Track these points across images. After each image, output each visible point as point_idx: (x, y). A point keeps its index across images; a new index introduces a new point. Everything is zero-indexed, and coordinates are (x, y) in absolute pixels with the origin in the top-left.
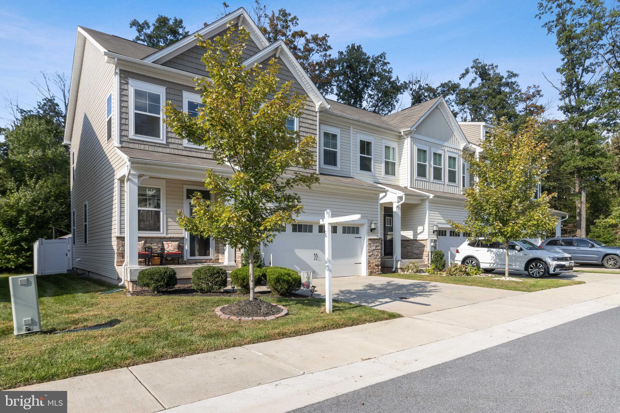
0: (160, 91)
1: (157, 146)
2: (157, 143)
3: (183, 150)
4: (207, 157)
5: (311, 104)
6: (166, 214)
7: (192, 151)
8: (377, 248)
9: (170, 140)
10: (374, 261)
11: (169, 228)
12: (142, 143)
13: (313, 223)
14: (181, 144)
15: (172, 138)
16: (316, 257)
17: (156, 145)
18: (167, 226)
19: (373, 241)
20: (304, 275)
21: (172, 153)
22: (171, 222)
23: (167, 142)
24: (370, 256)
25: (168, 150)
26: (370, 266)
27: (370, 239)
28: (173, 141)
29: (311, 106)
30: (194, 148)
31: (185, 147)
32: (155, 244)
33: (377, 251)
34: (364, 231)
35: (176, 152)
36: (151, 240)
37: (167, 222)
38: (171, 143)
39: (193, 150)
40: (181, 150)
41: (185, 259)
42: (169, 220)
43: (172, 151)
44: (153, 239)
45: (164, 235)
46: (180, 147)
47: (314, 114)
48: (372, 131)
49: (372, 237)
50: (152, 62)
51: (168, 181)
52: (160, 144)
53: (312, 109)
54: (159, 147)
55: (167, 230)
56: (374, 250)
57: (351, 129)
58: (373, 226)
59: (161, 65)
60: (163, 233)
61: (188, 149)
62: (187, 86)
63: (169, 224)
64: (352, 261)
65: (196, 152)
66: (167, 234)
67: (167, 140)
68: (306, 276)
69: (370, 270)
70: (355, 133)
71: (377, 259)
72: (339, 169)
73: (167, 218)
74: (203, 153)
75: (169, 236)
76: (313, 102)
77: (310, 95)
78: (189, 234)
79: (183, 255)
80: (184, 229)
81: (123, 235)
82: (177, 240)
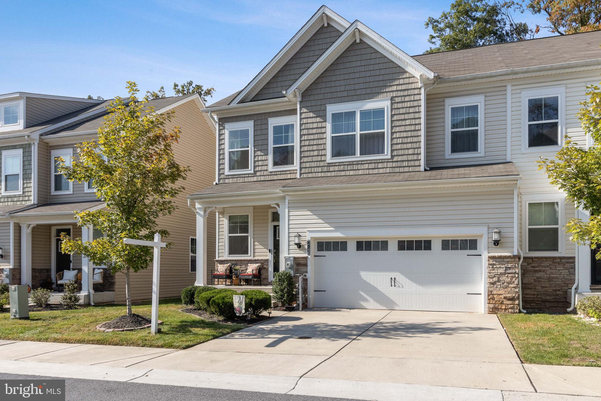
0: (249, 125)
1: (247, 177)
2: (247, 174)
3: (269, 175)
4: (292, 177)
5: (411, 80)
6: (254, 238)
7: (277, 175)
8: (507, 272)
9: (257, 169)
10: (500, 292)
11: (256, 251)
12: (235, 177)
13: (388, 238)
14: (267, 170)
15: (259, 166)
17: (246, 176)
18: (254, 249)
19: (498, 260)
21: (259, 180)
22: (258, 246)
23: (254, 171)
24: (493, 284)
25: (255, 179)
26: (493, 299)
27: (490, 258)
28: (260, 168)
29: (412, 83)
30: (279, 171)
31: (270, 172)
32: (244, 266)
33: (510, 275)
34: (483, 244)
35: (262, 178)
36: (240, 262)
37: (254, 245)
38: (258, 171)
39: (278, 173)
40: (266, 175)
41: (269, 281)
42: (256, 243)
43: (259, 179)
44: (242, 262)
45: (251, 258)
46: (266, 173)
47: (416, 92)
48: (559, 78)
49: (497, 254)
50: (238, 103)
51: (254, 207)
52: (249, 174)
53: (413, 86)
54: (248, 177)
55: (254, 253)
56: (501, 274)
57: (509, 88)
58: (495, 237)
59: (251, 101)
60: (250, 256)
61: (273, 173)
62: (273, 112)
63: (256, 247)
64: (461, 290)
65: (281, 174)
66: (254, 256)
67: (254, 168)
69: (492, 306)
70: (519, 91)
71: (509, 289)
72: (482, 154)
73: (254, 242)
74: (288, 174)
75: (256, 258)
76: (414, 77)
77: (409, 69)
78: (272, 256)
79: (267, 277)
80: (268, 251)
81: (221, 259)
82: (262, 262)
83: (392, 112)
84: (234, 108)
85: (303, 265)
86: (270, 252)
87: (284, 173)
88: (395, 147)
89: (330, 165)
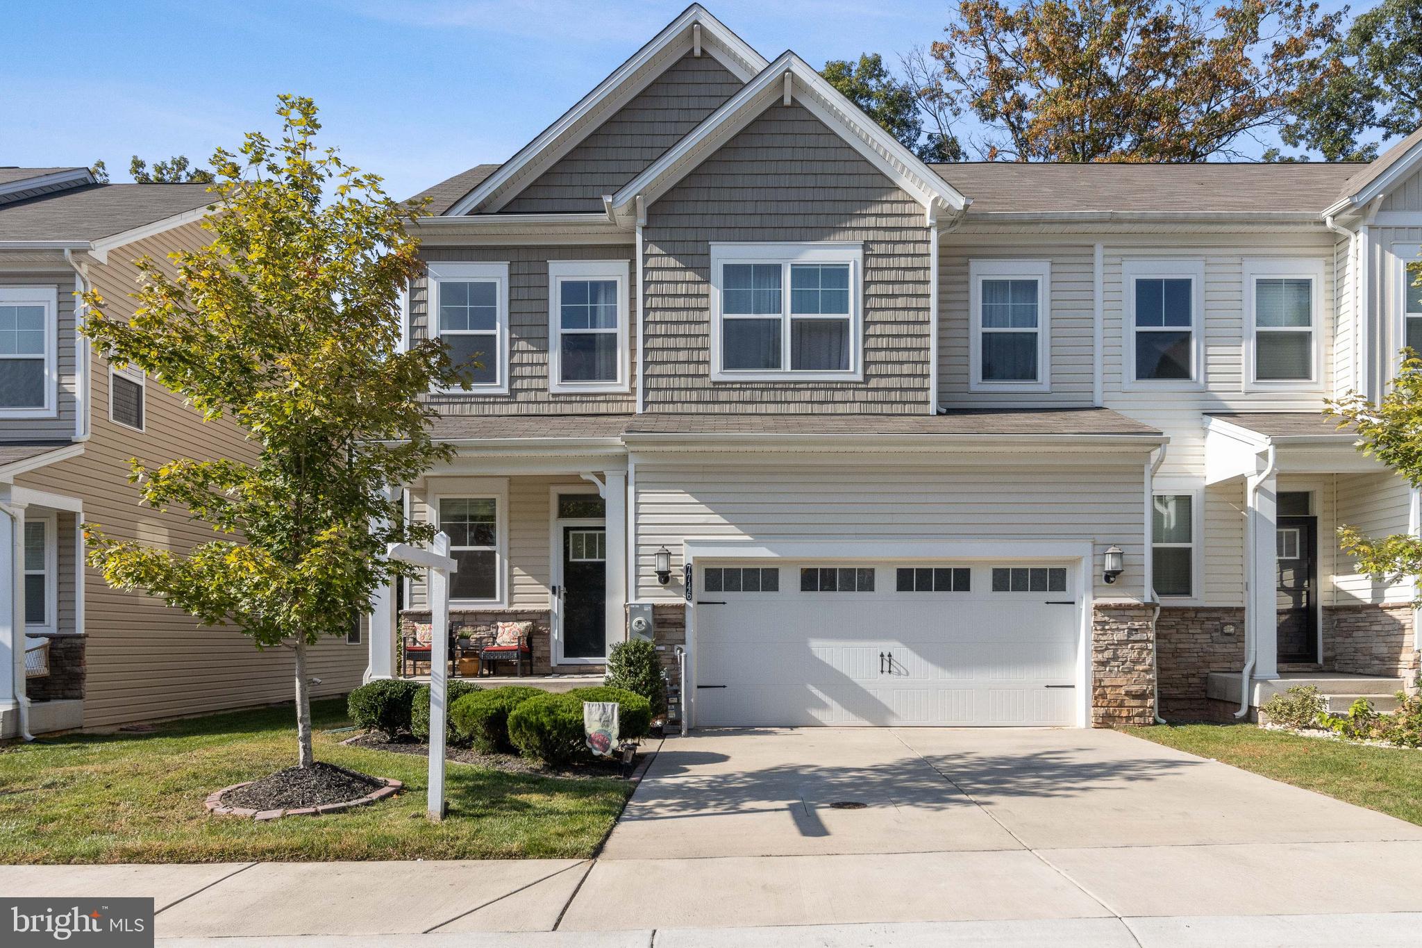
0: (496, 273)
1: (490, 403)
2: (489, 396)
3: (549, 402)
4: (610, 411)
5: (908, 208)
6: (510, 558)
7: (571, 402)
8: (1132, 638)
9: (518, 385)
10: (1119, 682)
11: (517, 589)
12: (456, 400)
13: (873, 562)
14: (545, 390)
15: (522, 377)
16: (886, 665)
17: (487, 400)
18: (511, 585)
19: (1114, 613)
20: (590, 713)
21: (524, 412)
22: (521, 577)
23: (511, 390)
24: (1103, 664)
25: (513, 409)
26: (1103, 696)
27: (1100, 608)
28: (525, 384)
29: (910, 215)
30: (576, 394)
31: (554, 395)
32: (484, 628)
33: (1137, 645)
34: (1080, 581)
35: (533, 409)
36: (472, 618)
37: (511, 576)
38: (522, 390)
39: (574, 398)
40: (544, 402)
41: (553, 664)
42: (517, 570)
43: (524, 409)
44: (478, 617)
45: (504, 607)
46: (542, 396)
47: (920, 235)
48: (1190, 243)
49: (1112, 601)
50: (471, 213)
51: (511, 480)
52: (495, 396)
53: (913, 222)
54: (494, 403)
55: (511, 594)
56: (1121, 643)
57: (1099, 252)
58: (1110, 563)
59: (499, 213)
60: (501, 602)
61: (562, 398)
62: (560, 247)
63: (516, 580)
64: (1034, 677)
65: (582, 402)
66: (511, 603)
67: (510, 384)
68: (597, 718)
69: (1101, 711)
70: (1117, 260)
71: (1135, 675)
73: (511, 567)
74: (600, 402)
75: (517, 607)
76: (914, 202)
78: (562, 602)
79: (545, 654)
80: (550, 592)
81: (416, 609)
82: (534, 617)
83: (865, 275)
84: (460, 226)
85: (675, 623)
86: (554, 592)
87: (591, 398)
88: (872, 356)
89: (718, 386)
